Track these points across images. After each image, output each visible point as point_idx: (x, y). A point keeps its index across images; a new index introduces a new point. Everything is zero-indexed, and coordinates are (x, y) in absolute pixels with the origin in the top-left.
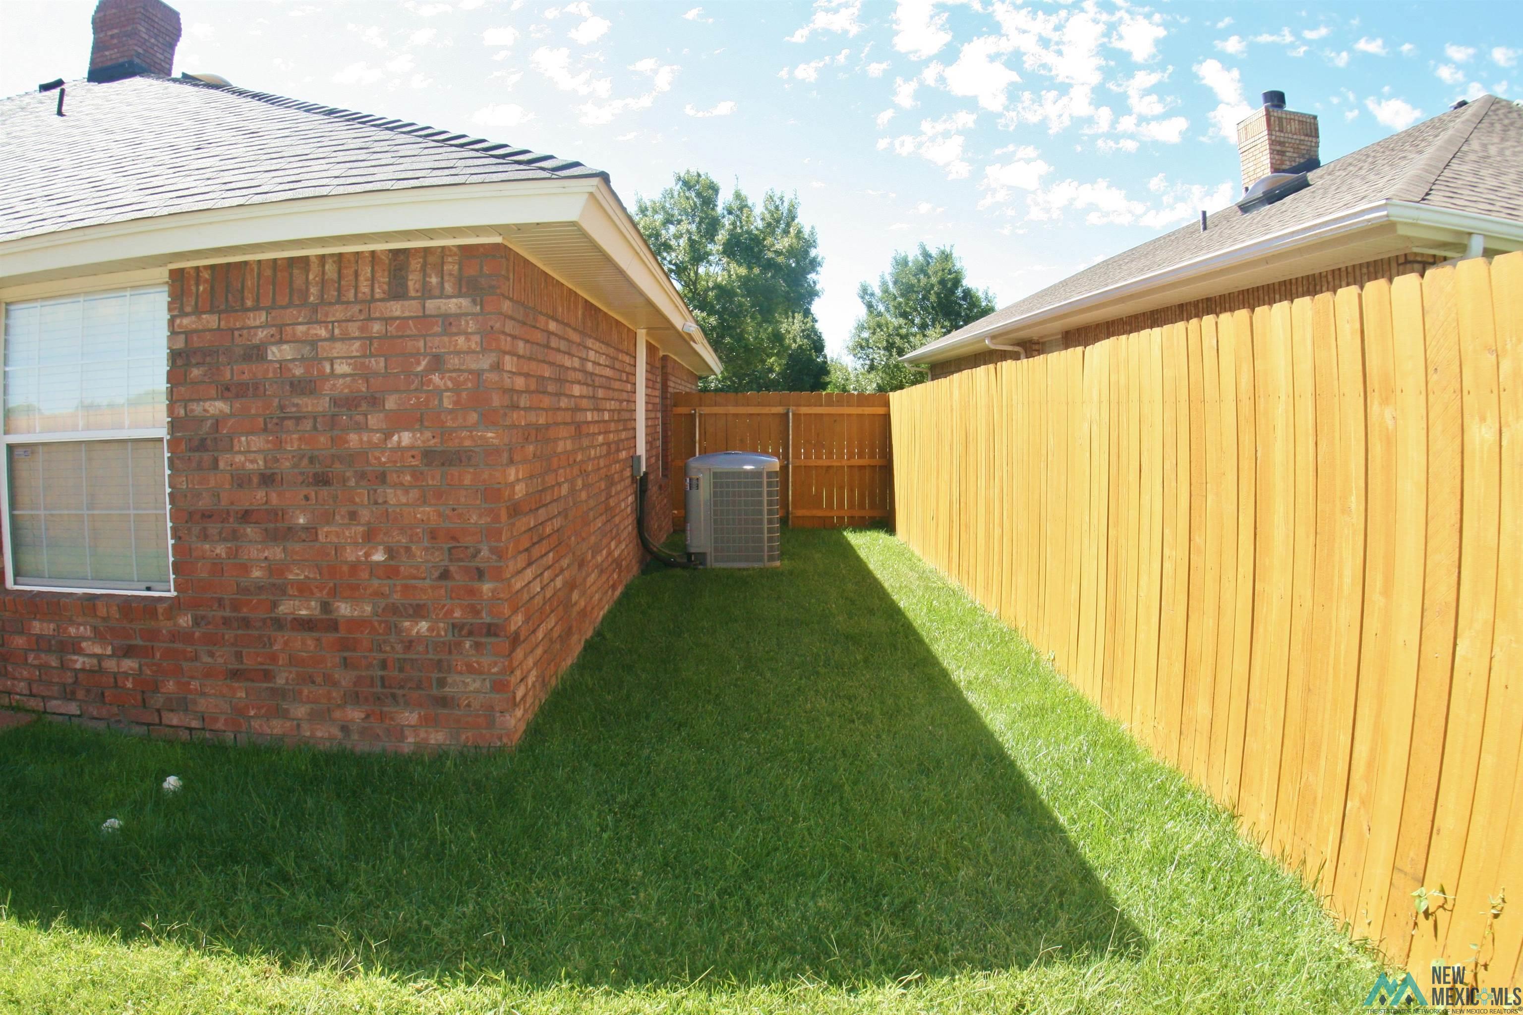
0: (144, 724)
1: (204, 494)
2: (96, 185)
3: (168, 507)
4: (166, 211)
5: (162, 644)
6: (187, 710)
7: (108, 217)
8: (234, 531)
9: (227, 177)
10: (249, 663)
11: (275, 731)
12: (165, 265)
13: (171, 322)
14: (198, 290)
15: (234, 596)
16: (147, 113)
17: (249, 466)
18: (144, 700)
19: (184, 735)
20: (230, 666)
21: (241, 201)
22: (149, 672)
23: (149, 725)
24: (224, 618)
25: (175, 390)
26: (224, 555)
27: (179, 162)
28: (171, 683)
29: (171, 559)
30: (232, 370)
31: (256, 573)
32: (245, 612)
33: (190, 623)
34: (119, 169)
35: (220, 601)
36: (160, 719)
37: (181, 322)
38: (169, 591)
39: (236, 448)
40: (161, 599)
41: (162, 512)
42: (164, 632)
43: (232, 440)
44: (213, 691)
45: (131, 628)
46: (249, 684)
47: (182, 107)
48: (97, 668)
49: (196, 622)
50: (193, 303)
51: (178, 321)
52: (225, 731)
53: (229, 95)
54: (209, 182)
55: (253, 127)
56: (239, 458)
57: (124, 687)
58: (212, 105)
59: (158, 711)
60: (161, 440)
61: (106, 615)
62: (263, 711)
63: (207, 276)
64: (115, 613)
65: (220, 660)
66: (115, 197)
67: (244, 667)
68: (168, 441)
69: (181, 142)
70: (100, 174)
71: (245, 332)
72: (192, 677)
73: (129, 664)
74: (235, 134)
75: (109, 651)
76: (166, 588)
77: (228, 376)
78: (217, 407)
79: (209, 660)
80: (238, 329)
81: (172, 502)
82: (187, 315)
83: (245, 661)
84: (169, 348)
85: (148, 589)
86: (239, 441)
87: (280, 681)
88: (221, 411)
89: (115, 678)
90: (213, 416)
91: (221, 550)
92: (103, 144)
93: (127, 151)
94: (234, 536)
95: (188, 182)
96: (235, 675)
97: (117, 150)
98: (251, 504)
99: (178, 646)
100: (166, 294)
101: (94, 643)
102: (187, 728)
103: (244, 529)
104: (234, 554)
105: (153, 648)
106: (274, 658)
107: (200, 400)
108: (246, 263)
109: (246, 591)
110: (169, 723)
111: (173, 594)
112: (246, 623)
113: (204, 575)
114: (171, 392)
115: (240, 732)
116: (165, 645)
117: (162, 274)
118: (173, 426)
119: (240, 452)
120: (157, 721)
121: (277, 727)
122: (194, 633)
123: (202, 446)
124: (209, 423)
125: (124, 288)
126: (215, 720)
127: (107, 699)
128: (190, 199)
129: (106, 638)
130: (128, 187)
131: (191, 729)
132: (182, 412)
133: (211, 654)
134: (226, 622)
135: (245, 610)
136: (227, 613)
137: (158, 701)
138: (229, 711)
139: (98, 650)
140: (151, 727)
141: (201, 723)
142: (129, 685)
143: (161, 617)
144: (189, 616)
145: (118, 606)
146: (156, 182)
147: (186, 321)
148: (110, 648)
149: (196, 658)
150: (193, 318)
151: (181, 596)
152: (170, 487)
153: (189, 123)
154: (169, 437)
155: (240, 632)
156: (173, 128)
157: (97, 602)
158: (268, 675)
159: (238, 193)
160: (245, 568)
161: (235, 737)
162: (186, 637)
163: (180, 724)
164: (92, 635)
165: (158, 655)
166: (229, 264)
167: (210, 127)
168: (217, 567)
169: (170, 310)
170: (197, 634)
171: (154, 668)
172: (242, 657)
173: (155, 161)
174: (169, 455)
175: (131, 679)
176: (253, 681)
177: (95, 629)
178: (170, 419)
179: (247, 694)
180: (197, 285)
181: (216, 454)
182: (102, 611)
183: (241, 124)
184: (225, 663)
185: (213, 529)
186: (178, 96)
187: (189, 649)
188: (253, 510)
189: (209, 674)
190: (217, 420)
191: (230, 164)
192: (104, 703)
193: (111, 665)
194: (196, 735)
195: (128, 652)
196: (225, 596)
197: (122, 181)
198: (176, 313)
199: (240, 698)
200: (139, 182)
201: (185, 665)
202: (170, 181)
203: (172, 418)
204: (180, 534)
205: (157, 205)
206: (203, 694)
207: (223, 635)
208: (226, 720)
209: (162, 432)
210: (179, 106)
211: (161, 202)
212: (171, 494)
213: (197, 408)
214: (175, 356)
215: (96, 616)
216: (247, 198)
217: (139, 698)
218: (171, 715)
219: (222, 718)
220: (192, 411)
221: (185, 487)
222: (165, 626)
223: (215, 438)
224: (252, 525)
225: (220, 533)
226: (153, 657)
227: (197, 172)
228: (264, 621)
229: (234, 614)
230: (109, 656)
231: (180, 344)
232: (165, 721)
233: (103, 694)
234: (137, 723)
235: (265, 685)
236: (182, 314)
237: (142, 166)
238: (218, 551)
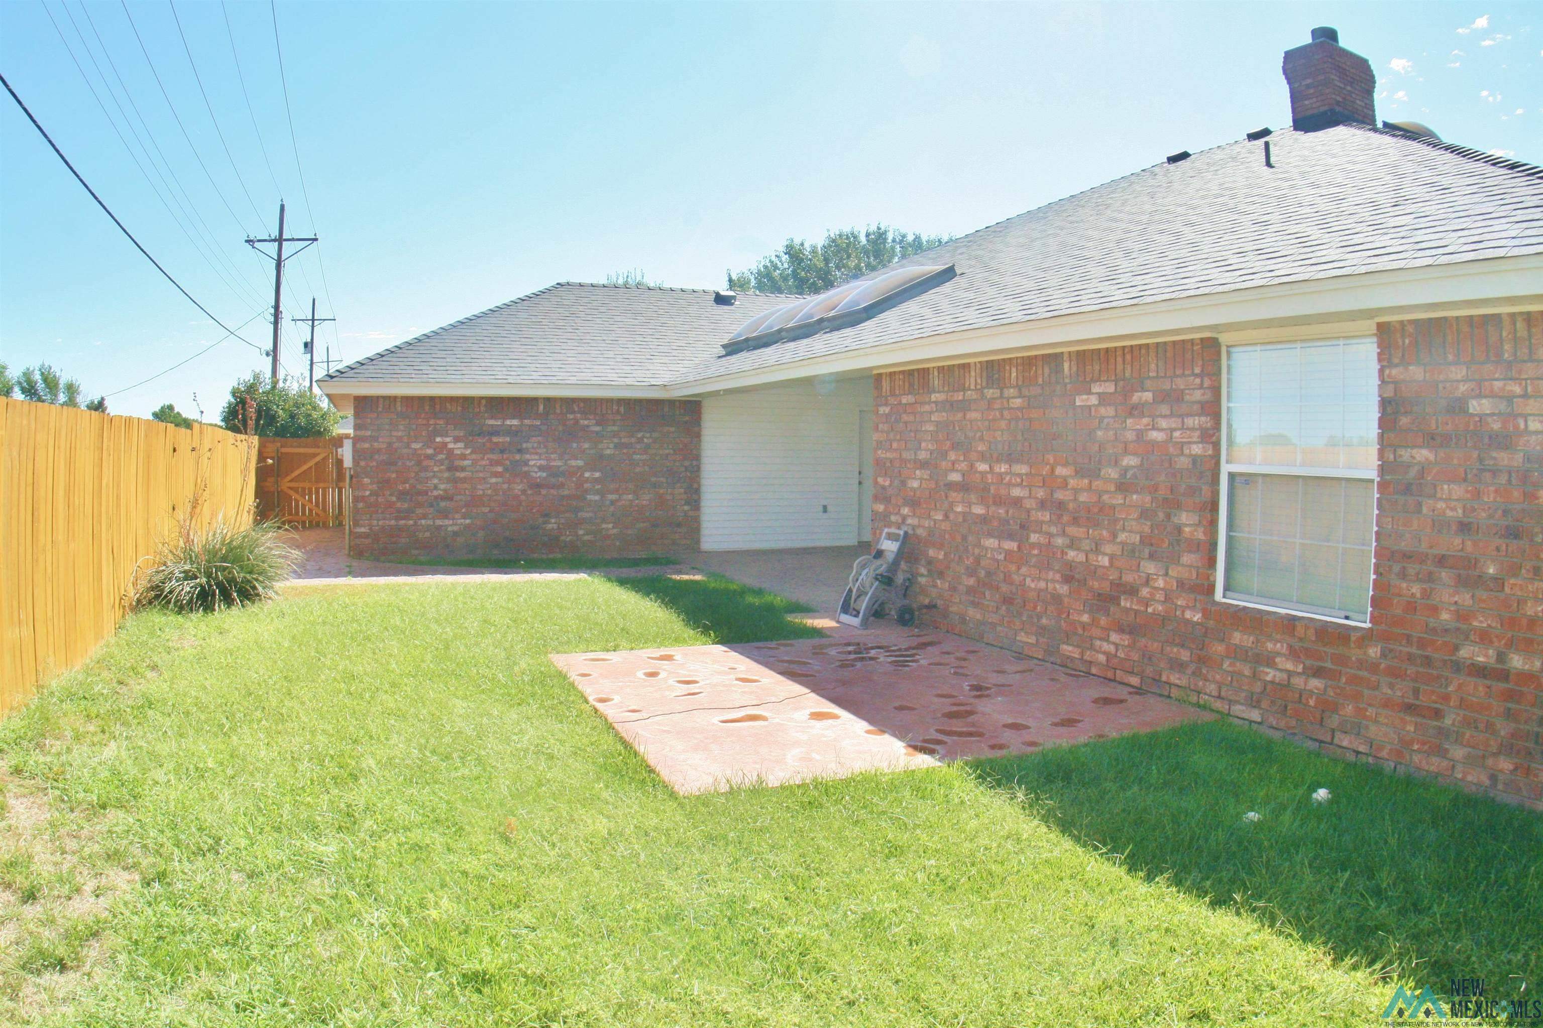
0: (1316, 740)
1: (1407, 535)
2: (1303, 241)
3: (1374, 544)
4: (1363, 270)
5: (1348, 670)
6: (1358, 734)
7: (1312, 274)
8: (1430, 573)
9: (1419, 236)
10: (1424, 700)
11: (1432, 768)
12: (1372, 318)
13: (1381, 371)
14: (1404, 343)
15: (1422, 635)
16: (1350, 167)
17: (1449, 513)
18: (1322, 718)
19: (1351, 757)
20: (1406, 700)
21: (1429, 261)
22: (1332, 694)
23: (1321, 742)
24: (1409, 654)
25: (1385, 435)
26: (1418, 595)
27: (1378, 219)
28: (1350, 707)
29: (1371, 593)
30: (1437, 420)
31: (1445, 616)
32: (1429, 652)
33: (1379, 654)
34: (1323, 225)
35: (1408, 637)
36: (1333, 738)
37: (1390, 372)
38: (1365, 622)
39: (1439, 495)
40: (1355, 628)
41: (1369, 548)
42: (1354, 659)
43: (1435, 486)
44: (1386, 721)
45: (1325, 652)
46: (1419, 720)
47: (1382, 161)
48: (1286, 683)
49: (1384, 655)
50: (1400, 354)
51: (1387, 372)
52: (1388, 760)
53: (1424, 147)
54: (1404, 241)
55: (1445, 182)
56: (1441, 505)
57: (1307, 705)
58: (1410, 158)
59: (1333, 731)
60: (1372, 481)
61: (1303, 636)
62: (1426, 747)
63: (1411, 330)
64: (1311, 634)
65: (1399, 693)
66: (1319, 254)
67: (1417, 702)
68: (1378, 482)
69: (1381, 199)
70: (1307, 229)
71: (1448, 385)
72: (1370, 705)
73: (1315, 683)
74: (1429, 190)
75: (1300, 668)
76: (1363, 619)
77: (1434, 426)
78: (1423, 454)
79: (1389, 692)
80: (1442, 382)
81: (1377, 541)
82: (1396, 366)
83: (1421, 697)
84: (1380, 396)
85: (1347, 618)
86: (1442, 489)
87: (1448, 721)
88: (1427, 459)
89: (1301, 695)
90: (1419, 462)
91: (1416, 589)
92: (1308, 199)
93: (1332, 207)
94: (1430, 578)
95: (1384, 241)
96: (1409, 708)
97: (1323, 205)
98: (1448, 550)
99: (1364, 674)
100: (1375, 345)
101: (1287, 659)
102: (1354, 751)
103: (1440, 573)
104: (1426, 594)
105: (1340, 673)
106: (1446, 698)
107: (1408, 447)
108: (1445, 319)
109: (1434, 630)
110: (1339, 744)
111: (1368, 625)
112: (1428, 661)
113: (1399, 612)
114: (1381, 437)
115: (1401, 763)
116: (1352, 671)
117: (1370, 326)
118: (1383, 470)
119: (1441, 499)
120: (1328, 739)
121: (1434, 764)
122: (1381, 663)
123: (1407, 489)
124: (1416, 468)
125: (1338, 338)
126: (1381, 748)
127: (1289, 712)
128: (1386, 258)
129: (1299, 657)
130: (1332, 244)
131: (1358, 753)
132: (1391, 457)
133: (1391, 686)
134: (1410, 658)
135: (1429, 649)
136: (1414, 650)
137: (1334, 721)
138: (1396, 742)
139: (1289, 666)
140: (1322, 745)
141: (1368, 747)
142: (1312, 703)
143: (1352, 645)
144: (1379, 647)
145: (1316, 630)
146: (1357, 239)
147: (1394, 372)
148: (1301, 666)
149: (1376, 688)
150: (1401, 369)
151: (1375, 627)
152: (1377, 525)
153: (1389, 177)
154: (1379, 479)
155: (1421, 669)
156: (1374, 183)
157: (1297, 623)
158: (1438, 714)
159: (1428, 253)
160: (1435, 610)
161: (1395, 767)
162: (1374, 668)
163: (1350, 746)
164: (1288, 652)
165: (1344, 679)
166: (1430, 319)
167: (1407, 181)
168: (1411, 607)
169: (1380, 360)
170: (1383, 666)
171: (1338, 691)
172: (1418, 694)
173: (1356, 218)
174: (1378, 496)
175: (1314, 698)
176: (1424, 717)
177: (1290, 647)
178: (1380, 463)
179: (1415, 729)
180: (1403, 337)
181: (1420, 499)
182: (1300, 631)
183: (1435, 179)
184: (1403, 697)
185: (1412, 569)
186: (1378, 148)
187: (1373, 679)
188: (1450, 556)
189: (1387, 703)
190: (1423, 468)
191: (1423, 223)
192: (1285, 715)
193: (1298, 682)
194: (1364, 759)
195: (1318, 673)
196: (1415, 634)
197: (1326, 238)
198: (1385, 364)
199: (1408, 732)
200: (1341, 239)
201: (1366, 692)
202: (1370, 239)
203: (1383, 462)
204: (1381, 570)
205: (1356, 262)
206: (1376, 721)
207: (1406, 670)
208: (1391, 750)
209: (1372, 474)
210: (1380, 158)
211: (1360, 260)
212: (1377, 533)
213: (1405, 454)
214: (1384, 403)
215: (1294, 636)
216: (1435, 258)
217: (1318, 716)
218: (1343, 736)
219: (1389, 747)
220: (1401, 456)
221: (1390, 527)
222: (1355, 654)
223: (1421, 484)
224: (1446, 570)
225: (1418, 574)
226: (1339, 680)
227: (1393, 230)
228: (1445, 662)
229: (1419, 652)
230: (1299, 674)
231: (1389, 393)
232: (1336, 741)
233: (1286, 707)
234: (1311, 739)
235: (1436, 723)
236: (1391, 365)
237: (1345, 222)
238: (1414, 590)
